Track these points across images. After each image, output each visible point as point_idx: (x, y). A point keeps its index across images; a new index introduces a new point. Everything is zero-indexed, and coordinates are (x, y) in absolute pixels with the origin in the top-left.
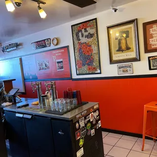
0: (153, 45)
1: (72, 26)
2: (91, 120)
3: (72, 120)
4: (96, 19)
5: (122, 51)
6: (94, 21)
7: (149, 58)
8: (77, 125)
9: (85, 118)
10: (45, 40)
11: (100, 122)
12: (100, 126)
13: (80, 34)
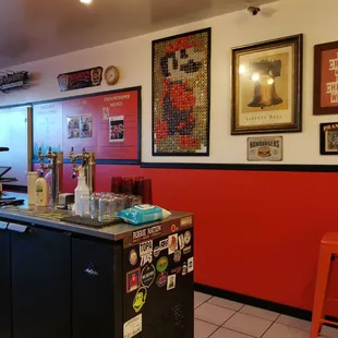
0: (334, 98)
1: (154, 42)
2: (170, 252)
3: (120, 242)
4: (209, 30)
5: (262, 106)
6: (205, 34)
7: (322, 125)
8: (133, 256)
9: (156, 244)
10: (90, 70)
11: (191, 260)
12: (190, 270)
13: (170, 61)
